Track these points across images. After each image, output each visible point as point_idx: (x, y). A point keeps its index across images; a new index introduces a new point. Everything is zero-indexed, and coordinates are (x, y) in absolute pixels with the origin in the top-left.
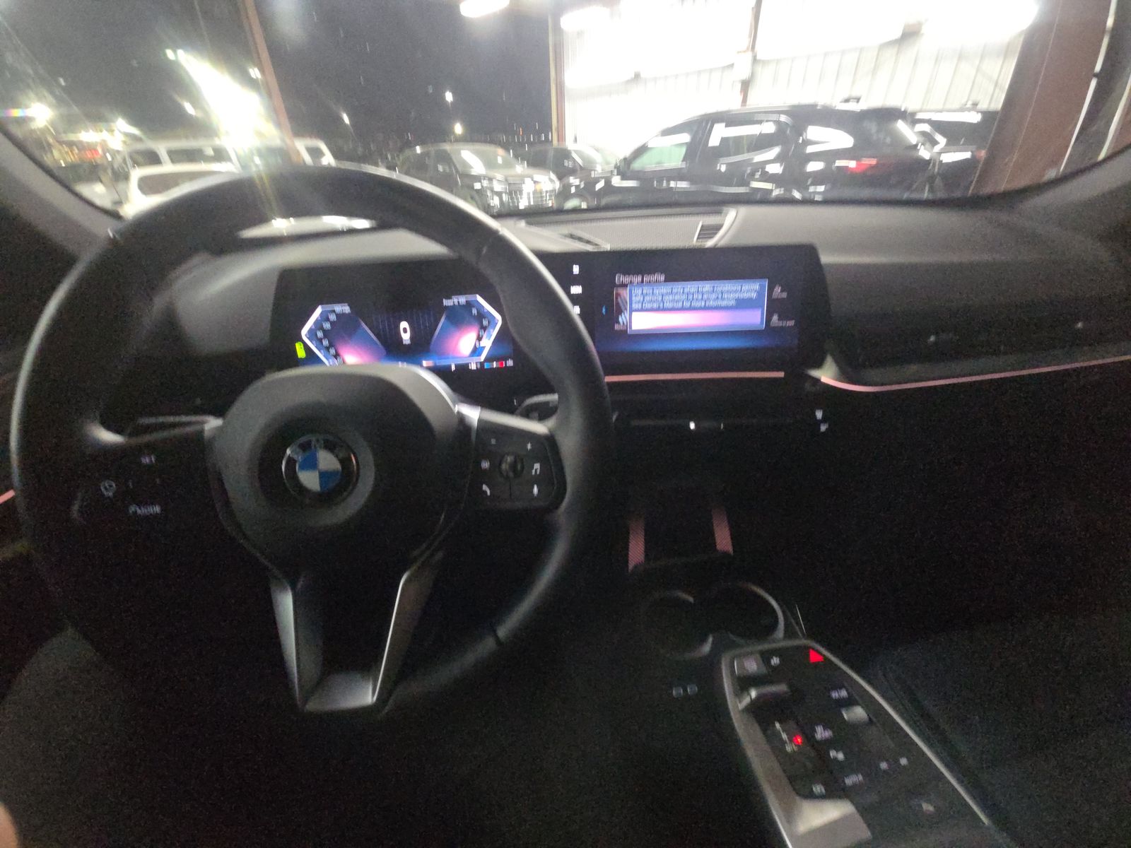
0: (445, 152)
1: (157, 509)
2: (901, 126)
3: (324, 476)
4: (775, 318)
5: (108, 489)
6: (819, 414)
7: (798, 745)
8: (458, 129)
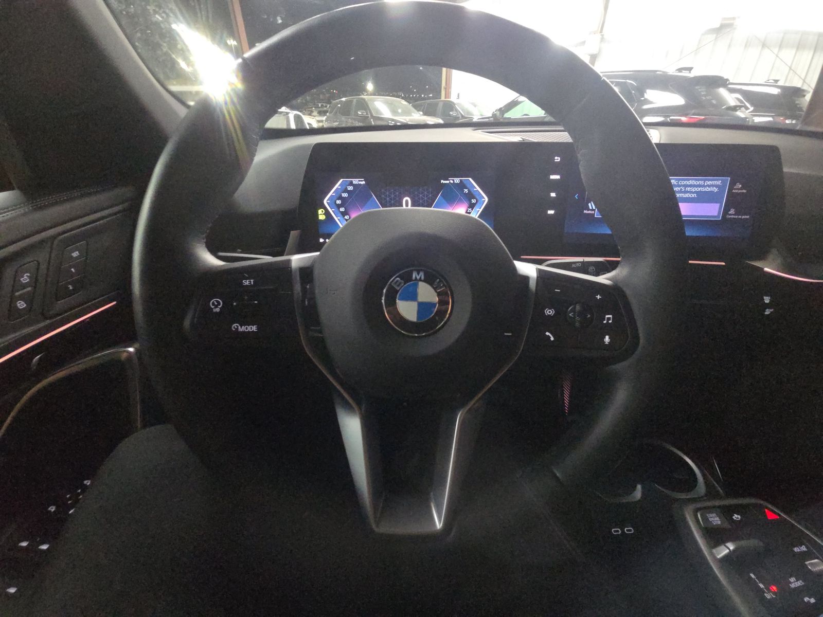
0: (364, 99)
1: (254, 328)
2: (722, 91)
3: (424, 307)
4: (732, 211)
5: (216, 305)
6: (767, 300)
7: (775, 593)
8: (370, 86)
